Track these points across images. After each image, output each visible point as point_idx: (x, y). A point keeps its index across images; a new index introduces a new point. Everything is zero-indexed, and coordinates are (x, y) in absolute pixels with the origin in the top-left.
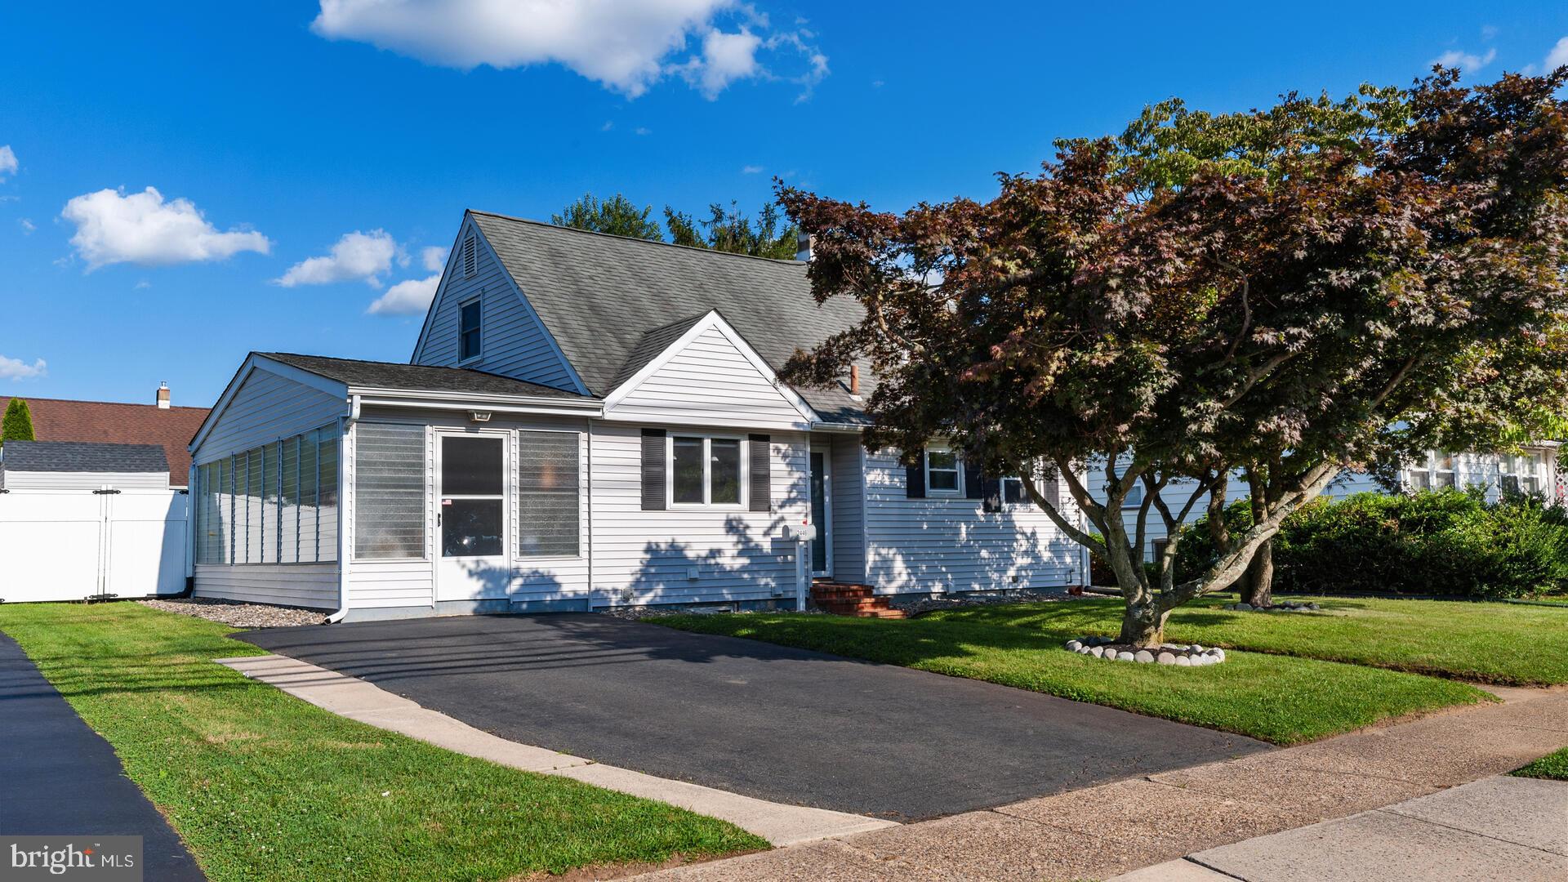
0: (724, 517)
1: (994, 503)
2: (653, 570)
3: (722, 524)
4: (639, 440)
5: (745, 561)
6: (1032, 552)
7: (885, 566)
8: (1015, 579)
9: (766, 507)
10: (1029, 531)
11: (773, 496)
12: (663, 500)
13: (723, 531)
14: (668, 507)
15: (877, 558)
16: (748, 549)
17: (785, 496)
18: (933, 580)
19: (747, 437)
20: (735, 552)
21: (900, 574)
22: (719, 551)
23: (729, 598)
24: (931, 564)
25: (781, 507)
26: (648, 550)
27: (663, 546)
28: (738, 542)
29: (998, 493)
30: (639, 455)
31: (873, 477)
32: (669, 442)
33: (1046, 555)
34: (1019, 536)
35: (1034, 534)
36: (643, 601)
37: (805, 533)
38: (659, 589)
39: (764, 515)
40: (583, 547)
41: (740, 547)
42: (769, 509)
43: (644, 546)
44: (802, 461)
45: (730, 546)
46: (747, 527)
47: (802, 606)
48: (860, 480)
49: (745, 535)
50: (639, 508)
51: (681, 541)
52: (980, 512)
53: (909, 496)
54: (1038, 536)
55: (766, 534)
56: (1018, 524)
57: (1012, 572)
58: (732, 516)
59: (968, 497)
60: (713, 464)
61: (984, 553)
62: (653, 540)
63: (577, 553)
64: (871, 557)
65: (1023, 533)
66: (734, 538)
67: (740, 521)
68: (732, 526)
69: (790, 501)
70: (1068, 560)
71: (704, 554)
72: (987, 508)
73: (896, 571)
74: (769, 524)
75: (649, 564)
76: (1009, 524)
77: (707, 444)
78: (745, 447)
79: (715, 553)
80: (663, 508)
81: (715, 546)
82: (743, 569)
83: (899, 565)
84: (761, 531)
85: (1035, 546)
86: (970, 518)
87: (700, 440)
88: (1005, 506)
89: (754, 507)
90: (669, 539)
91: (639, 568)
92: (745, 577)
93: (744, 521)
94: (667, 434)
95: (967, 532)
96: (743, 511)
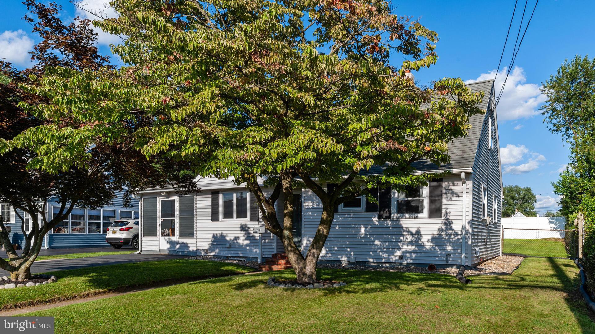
0: (240, 224)
2: (215, 244)
3: (239, 226)
4: (211, 196)
5: (247, 242)
8: (401, 258)
12: (219, 218)
13: (239, 229)
15: (308, 242)
16: (249, 237)
19: (249, 191)
20: (244, 238)
23: (241, 255)
26: (214, 236)
27: (218, 235)
28: (245, 234)
30: (211, 202)
31: (307, 204)
36: (212, 254)
38: (217, 251)
39: (256, 223)
40: (195, 234)
41: (246, 236)
42: (258, 220)
43: (212, 235)
45: (242, 236)
46: (249, 228)
49: (248, 231)
50: (211, 221)
51: (224, 233)
52: (375, 219)
58: (243, 223)
62: (215, 232)
63: (193, 236)
64: (305, 242)
66: (243, 233)
67: (246, 225)
68: (244, 228)
71: (232, 238)
75: (213, 242)
77: (235, 195)
79: (237, 238)
80: (219, 221)
81: (237, 235)
82: (247, 245)
86: (368, 222)
87: (232, 194)
89: (251, 220)
90: (220, 232)
91: (211, 242)
92: (248, 248)
93: (248, 226)
94: (220, 193)
95: (365, 231)
96: (247, 221)
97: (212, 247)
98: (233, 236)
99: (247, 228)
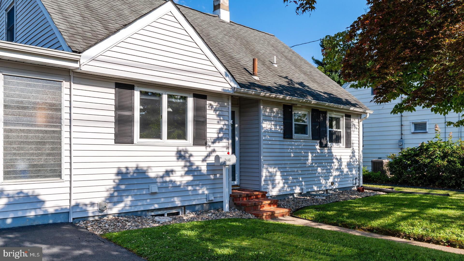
0: (175, 149)
1: (324, 142)
2: (123, 187)
3: (174, 154)
4: (113, 91)
5: (189, 178)
6: (339, 169)
7: (271, 178)
8: (332, 184)
9: (204, 142)
10: (339, 158)
11: (208, 135)
12: (132, 136)
13: (175, 159)
14: (135, 142)
15: (267, 174)
17: (216, 136)
18: (295, 186)
19: (192, 95)
20: (183, 173)
21: (279, 183)
22: (172, 171)
24: (294, 177)
25: (213, 142)
26: (119, 173)
27: (131, 170)
28: (185, 166)
29: (326, 137)
31: (266, 125)
32: (137, 94)
33: (346, 170)
34: (334, 160)
35: (341, 159)
36: (116, 210)
37: (229, 160)
38: (128, 200)
39: (203, 148)
40: (65, 172)
41: (186, 169)
42: (206, 144)
43: (115, 171)
44: (226, 114)
45: (179, 169)
46: (191, 155)
47: (226, 206)
48: (259, 126)
49: (190, 161)
50: (113, 142)
51: (143, 165)
52: (318, 147)
53: (284, 138)
55: (204, 160)
56: (334, 154)
57: (331, 180)
58: (180, 148)
59: (313, 139)
60: (169, 113)
61: (319, 170)
62: (123, 165)
63: (60, 176)
64: (264, 173)
65: (337, 159)
66: (182, 163)
67: (186, 152)
68: (181, 156)
69: (218, 139)
70: (354, 172)
71: (161, 174)
72: (321, 145)
73: (277, 182)
74: (205, 154)
75: (121, 181)
76: (330, 153)
77: (165, 98)
78: (190, 101)
79: (168, 173)
80: (132, 142)
81: (169, 169)
82: (188, 184)
83: (278, 178)
84: (201, 158)
86: (313, 150)
87: (160, 95)
88: (329, 144)
89: (195, 143)
90: (134, 165)
92: (190, 188)
93: (191, 153)
94: (136, 88)
96: (189, 146)
98: (164, 169)
99: (187, 155)
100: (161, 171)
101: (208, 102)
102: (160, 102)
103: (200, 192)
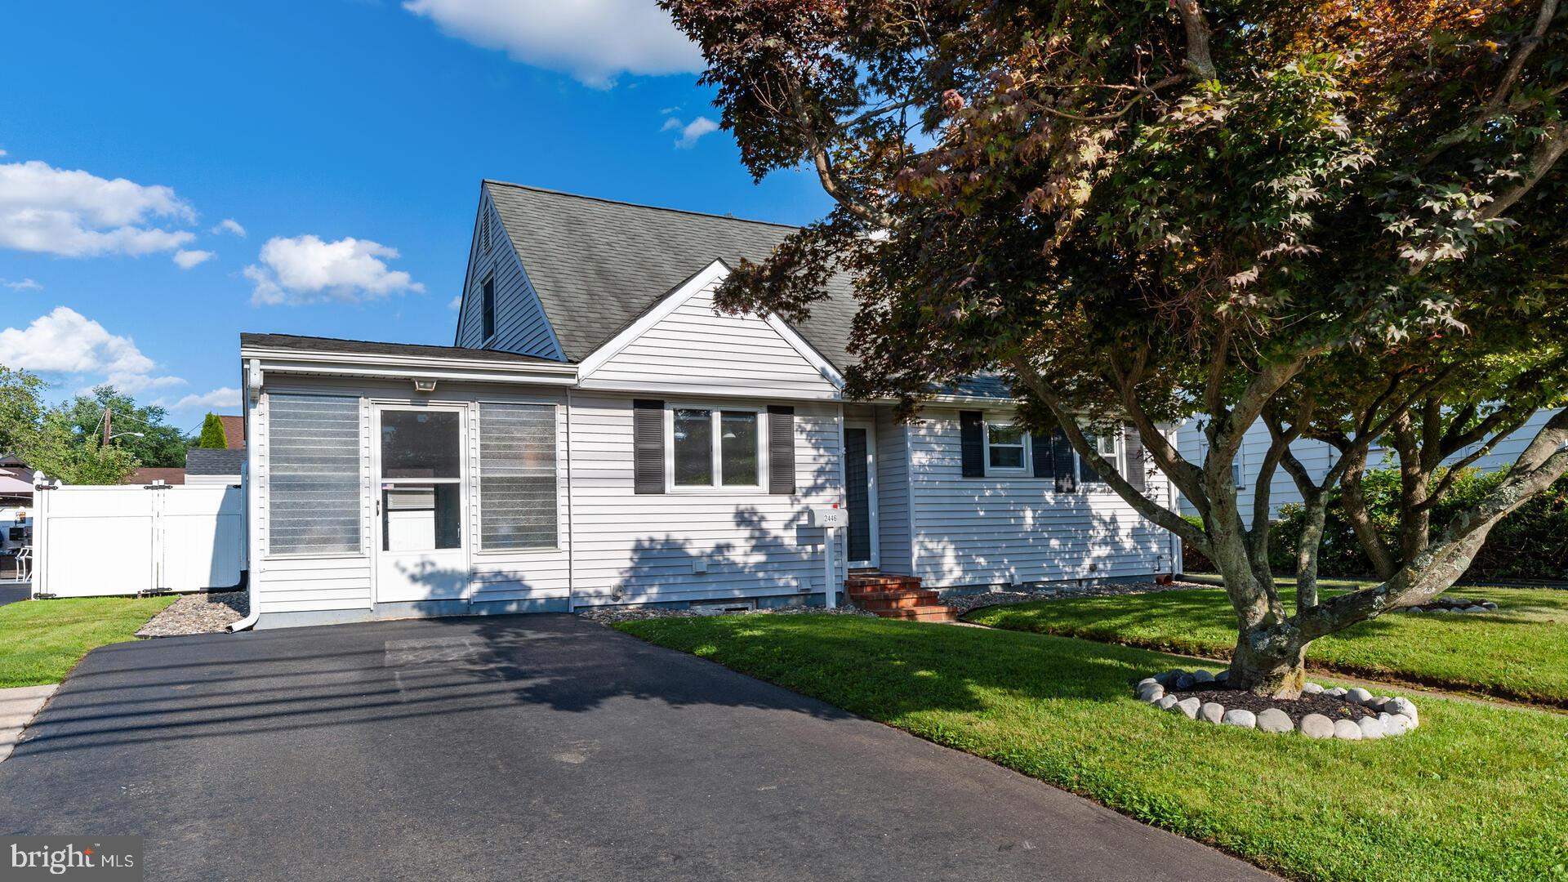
1: (1066, 485)
3: (730, 517)
4: (631, 413)
5: (760, 558)
6: (1111, 540)
7: (934, 560)
8: (1093, 568)
9: (790, 490)
10: (1106, 517)
11: (798, 479)
12: (662, 481)
13: (732, 526)
14: (667, 490)
15: (923, 553)
16: (762, 542)
17: (812, 481)
19: (765, 409)
20: (749, 549)
21: (951, 571)
22: (728, 547)
23: (739, 594)
25: (807, 494)
26: (638, 548)
27: (656, 544)
28: (752, 538)
29: (1072, 472)
30: (631, 430)
31: (920, 457)
32: (669, 415)
33: (1128, 544)
34: (1095, 523)
35: (1113, 520)
37: (834, 518)
39: (787, 501)
40: (562, 538)
41: (753, 542)
42: (792, 495)
43: (631, 545)
44: (834, 436)
45: (741, 543)
46: (762, 519)
47: (832, 603)
48: (905, 459)
49: (761, 530)
50: (631, 491)
51: (678, 536)
52: (1049, 496)
53: (964, 475)
54: (1118, 519)
55: (787, 527)
56: (1094, 509)
57: (1088, 562)
58: (742, 508)
59: (1036, 476)
60: (724, 441)
61: (1054, 543)
62: (644, 537)
63: (554, 544)
64: (916, 551)
65: (1101, 520)
66: (745, 533)
67: (754, 508)
68: (744, 518)
69: (816, 489)
70: (1154, 548)
71: (709, 551)
72: (1058, 489)
73: (946, 568)
74: (789, 516)
75: (638, 565)
76: (1083, 506)
77: (717, 419)
78: (763, 420)
79: (720, 548)
80: (662, 491)
81: (722, 542)
82: (758, 567)
83: (949, 560)
84: (781, 525)
85: (1115, 531)
86: (1037, 502)
87: (708, 413)
88: (1080, 487)
89: (774, 490)
91: (629, 564)
92: (761, 575)
93: (760, 509)
94: (666, 405)
95: (1034, 518)
96: (761, 495)
97: (636, 579)
98: (712, 544)
99: (755, 518)
100: (709, 546)
101: (797, 419)
102: (708, 424)
103: (781, 583)
